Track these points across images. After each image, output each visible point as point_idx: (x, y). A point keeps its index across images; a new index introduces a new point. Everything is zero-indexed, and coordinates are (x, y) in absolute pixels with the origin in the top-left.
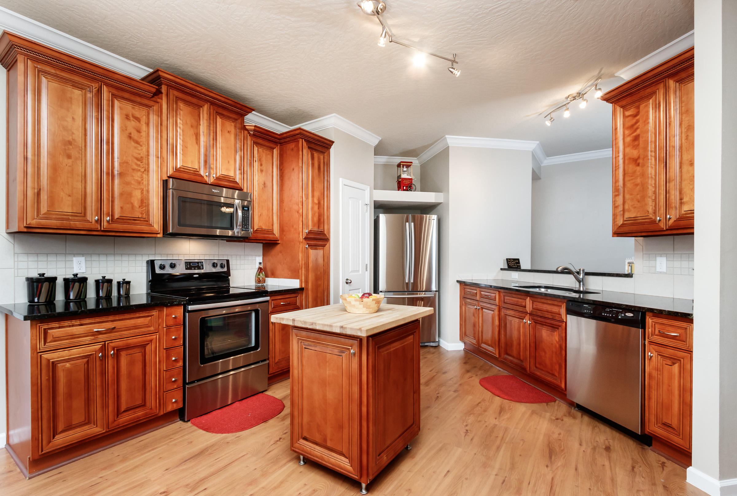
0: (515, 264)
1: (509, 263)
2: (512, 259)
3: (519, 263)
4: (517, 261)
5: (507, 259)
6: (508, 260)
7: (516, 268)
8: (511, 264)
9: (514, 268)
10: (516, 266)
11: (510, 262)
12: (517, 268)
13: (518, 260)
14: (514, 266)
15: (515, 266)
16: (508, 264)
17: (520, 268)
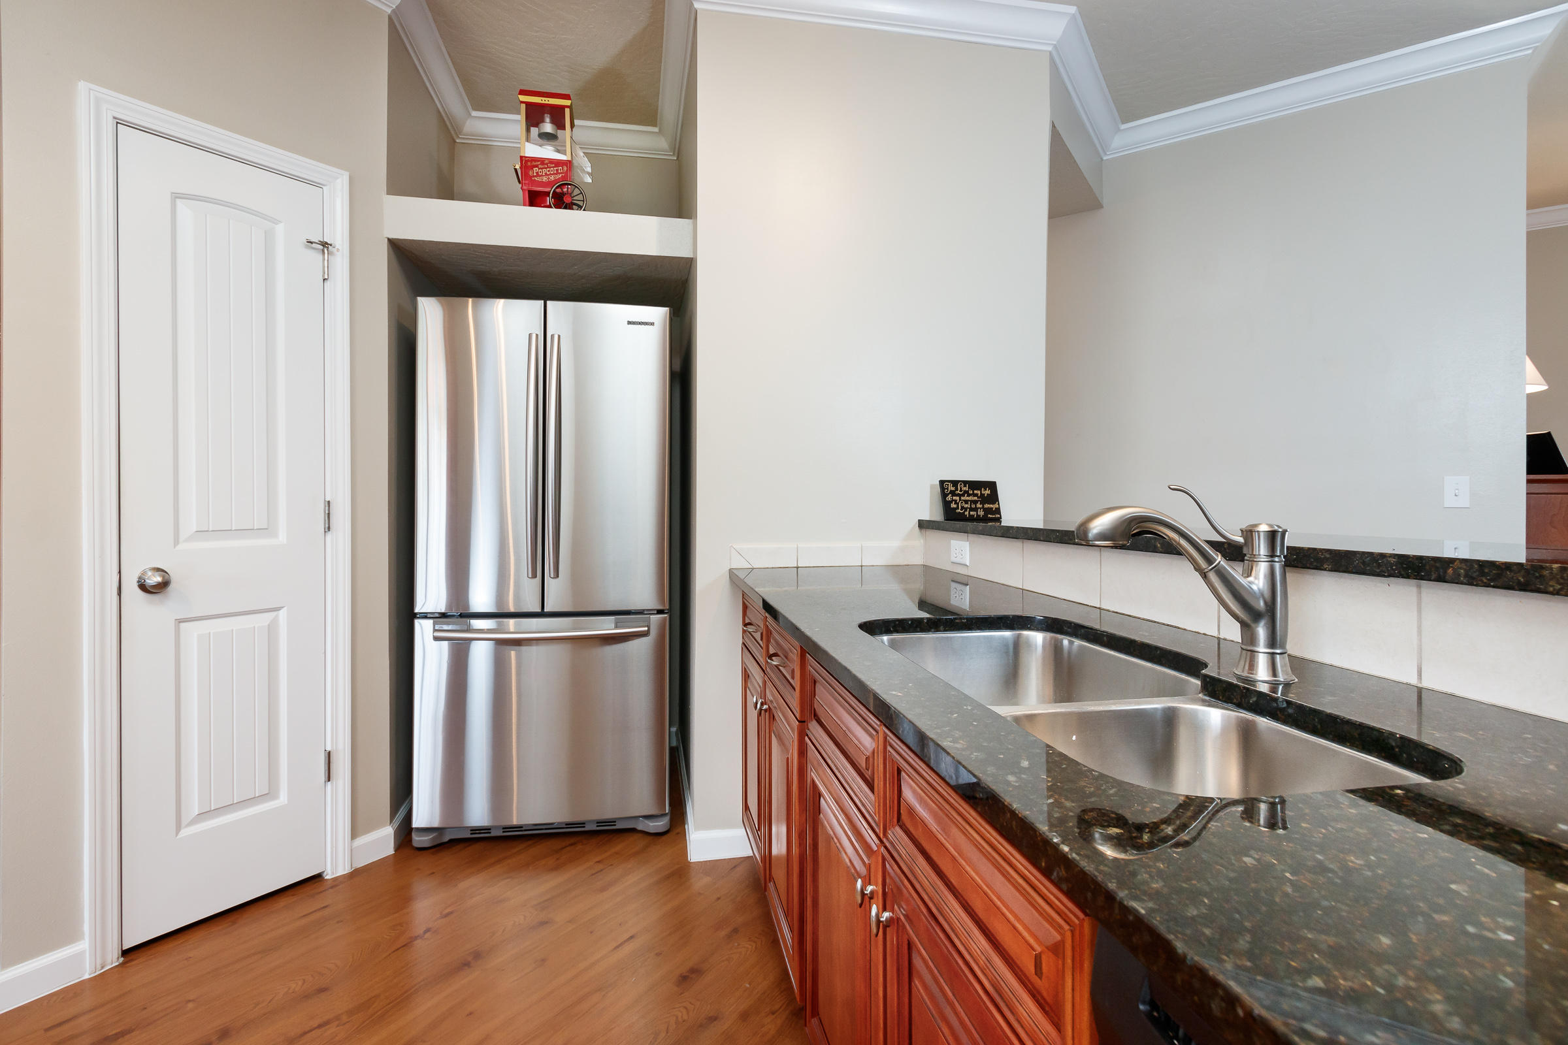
0: (975, 502)
1: (949, 498)
2: (965, 483)
3: (994, 497)
4: (988, 492)
5: (942, 482)
6: (948, 490)
7: (978, 519)
8: (960, 504)
9: (971, 519)
10: (981, 513)
11: (953, 493)
12: (985, 519)
13: (992, 485)
14: (971, 509)
15: (976, 509)
16: (946, 505)
17: (999, 520)
